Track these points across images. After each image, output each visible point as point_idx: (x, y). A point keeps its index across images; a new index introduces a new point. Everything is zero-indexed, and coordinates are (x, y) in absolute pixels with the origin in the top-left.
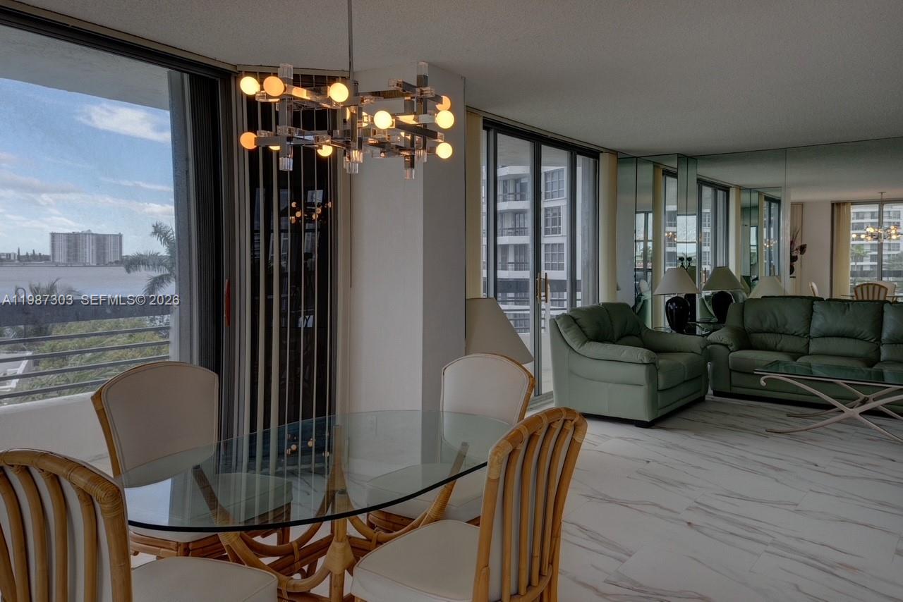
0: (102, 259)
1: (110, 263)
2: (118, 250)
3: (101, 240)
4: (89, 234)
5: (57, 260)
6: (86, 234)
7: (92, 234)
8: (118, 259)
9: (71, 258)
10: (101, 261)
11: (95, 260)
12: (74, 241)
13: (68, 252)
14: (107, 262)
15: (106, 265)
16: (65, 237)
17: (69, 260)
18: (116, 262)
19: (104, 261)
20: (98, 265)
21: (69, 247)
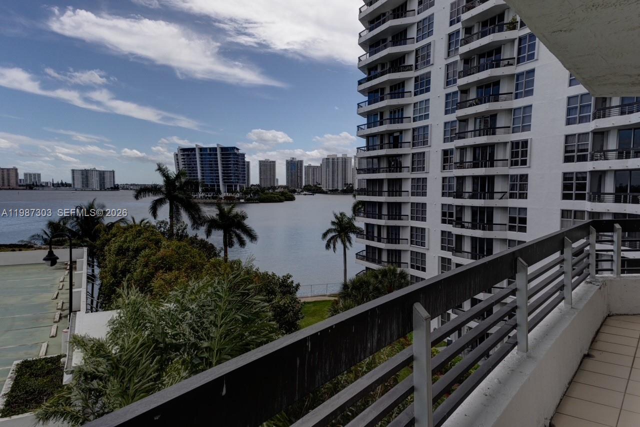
0: (103, 186)
1: (108, 188)
2: (112, 180)
3: (102, 174)
4: (95, 170)
5: (76, 187)
6: (92, 170)
7: (97, 170)
8: (113, 186)
9: (84, 185)
10: (102, 188)
11: (99, 186)
12: (86, 175)
13: (83, 181)
14: (106, 188)
15: (106, 190)
16: (80, 172)
17: (83, 186)
18: (112, 188)
19: (104, 187)
20: (101, 190)
21: (83, 178)
